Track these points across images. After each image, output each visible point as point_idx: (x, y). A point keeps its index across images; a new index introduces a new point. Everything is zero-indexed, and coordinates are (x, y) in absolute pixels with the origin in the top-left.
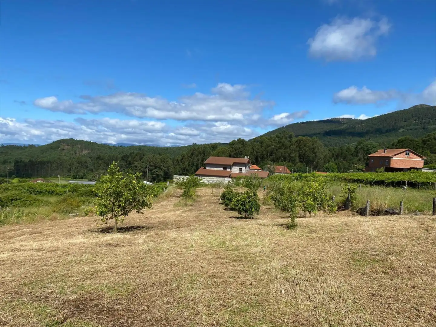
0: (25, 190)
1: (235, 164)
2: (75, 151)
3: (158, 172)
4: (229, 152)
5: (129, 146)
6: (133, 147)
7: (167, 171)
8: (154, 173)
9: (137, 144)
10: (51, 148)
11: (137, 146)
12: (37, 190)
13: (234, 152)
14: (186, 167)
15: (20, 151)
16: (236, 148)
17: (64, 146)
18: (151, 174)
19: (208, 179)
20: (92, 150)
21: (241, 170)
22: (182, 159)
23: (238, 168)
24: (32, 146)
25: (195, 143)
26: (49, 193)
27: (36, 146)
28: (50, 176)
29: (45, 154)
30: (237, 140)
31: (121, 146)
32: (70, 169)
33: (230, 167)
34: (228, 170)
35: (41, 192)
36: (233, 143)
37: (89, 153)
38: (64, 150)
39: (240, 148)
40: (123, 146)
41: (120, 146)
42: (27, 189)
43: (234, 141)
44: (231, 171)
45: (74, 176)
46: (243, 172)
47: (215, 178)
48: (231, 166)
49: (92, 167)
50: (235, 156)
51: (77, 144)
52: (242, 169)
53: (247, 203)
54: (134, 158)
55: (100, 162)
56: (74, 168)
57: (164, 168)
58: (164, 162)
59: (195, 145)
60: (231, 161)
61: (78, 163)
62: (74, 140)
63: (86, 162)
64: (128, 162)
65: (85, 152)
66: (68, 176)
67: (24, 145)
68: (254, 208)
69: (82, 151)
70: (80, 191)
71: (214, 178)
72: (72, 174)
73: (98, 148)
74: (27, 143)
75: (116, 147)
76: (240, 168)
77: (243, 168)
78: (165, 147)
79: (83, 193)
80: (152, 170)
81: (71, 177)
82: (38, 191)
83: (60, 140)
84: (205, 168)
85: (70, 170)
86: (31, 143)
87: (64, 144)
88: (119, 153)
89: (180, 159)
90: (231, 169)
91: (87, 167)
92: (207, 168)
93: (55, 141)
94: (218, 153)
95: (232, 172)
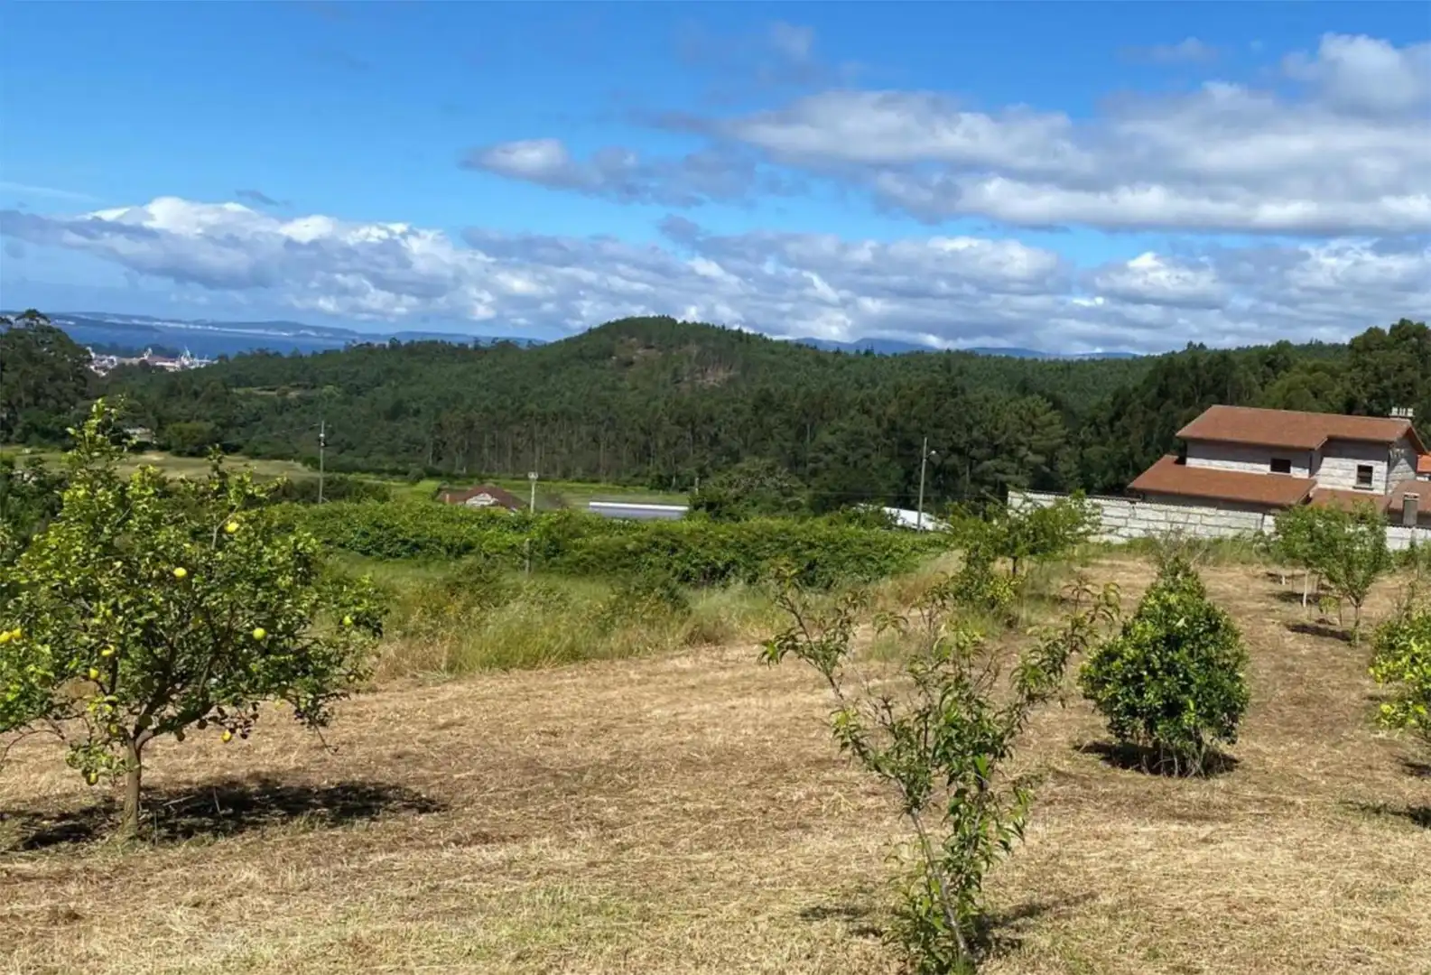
0: (355, 532)
1: (1335, 446)
2: (675, 373)
3: (1003, 472)
4: (1348, 384)
5: (899, 351)
6: (918, 359)
7: (1048, 470)
8: (987, 479)
10: (581, 357)
11: (939, 353)
12: (401, 537)
13: (1372, 388)
15: (460, 368)
16: (1382, 369)
17: (631, 347)
18: (973, 480)
19: (1173, 516)
20: (746, 367)
21: (1365, 474)
22: (1118, 416)
23: (1352, 465)
24: (505, 347)
25: (1197, 342)
27: (523, 346)
29: (552, 379)
30: (1394, 328)
31: (867, 353)
32: (646, 447)
33: (1311, 459)
34: (1298, 473)
35: (416, 546)
36: (1369, 343)
37: (730, 381)
38: (630, 363)
39: (1400, 370)
40: (876, 353)
41: (862, 352)
42: (362, 528)
43: (1374, 333)
44: (1315, 483)
45: (660, 477)
46: (1378, 486)
47: (1212, 511)
48: (1316, 457)
49: (737, 444)
51: (687, 342)
52: (1370, 469)
54: (912, 404)
55: (772, 420)
56: (661, 444)
57: (1032, 457)
58: (1034, 427)
59: (1195, 351)
61: (678, 423)
62: (674, 321)
63: (712, 420)
64: (885, 425)
65: (716, 377)
66: (636, 476)
67: (477, 340)
69: (703, 373)
71: (1205, 510)
72: (654, 468)
73: (772, 357)
74: (488, 334)
75: (846, 354)
76: (1361, 468)
77: (1379, 468)
78: (1056, 362)
80: (980, 462)
81: (649, 481)
82: (405, 542)
83: (618, 323)
84: (1182, 461)
85: (644, 454)
86: (503, 334)
87: (634, 340)
88: (857, 381)
89: (1104, 416)
90: (1313, 468)
91: (715, 440)
92: (1192, 462)
93: (595, 326)
94: (1289, 390)
95: (1320, 485)
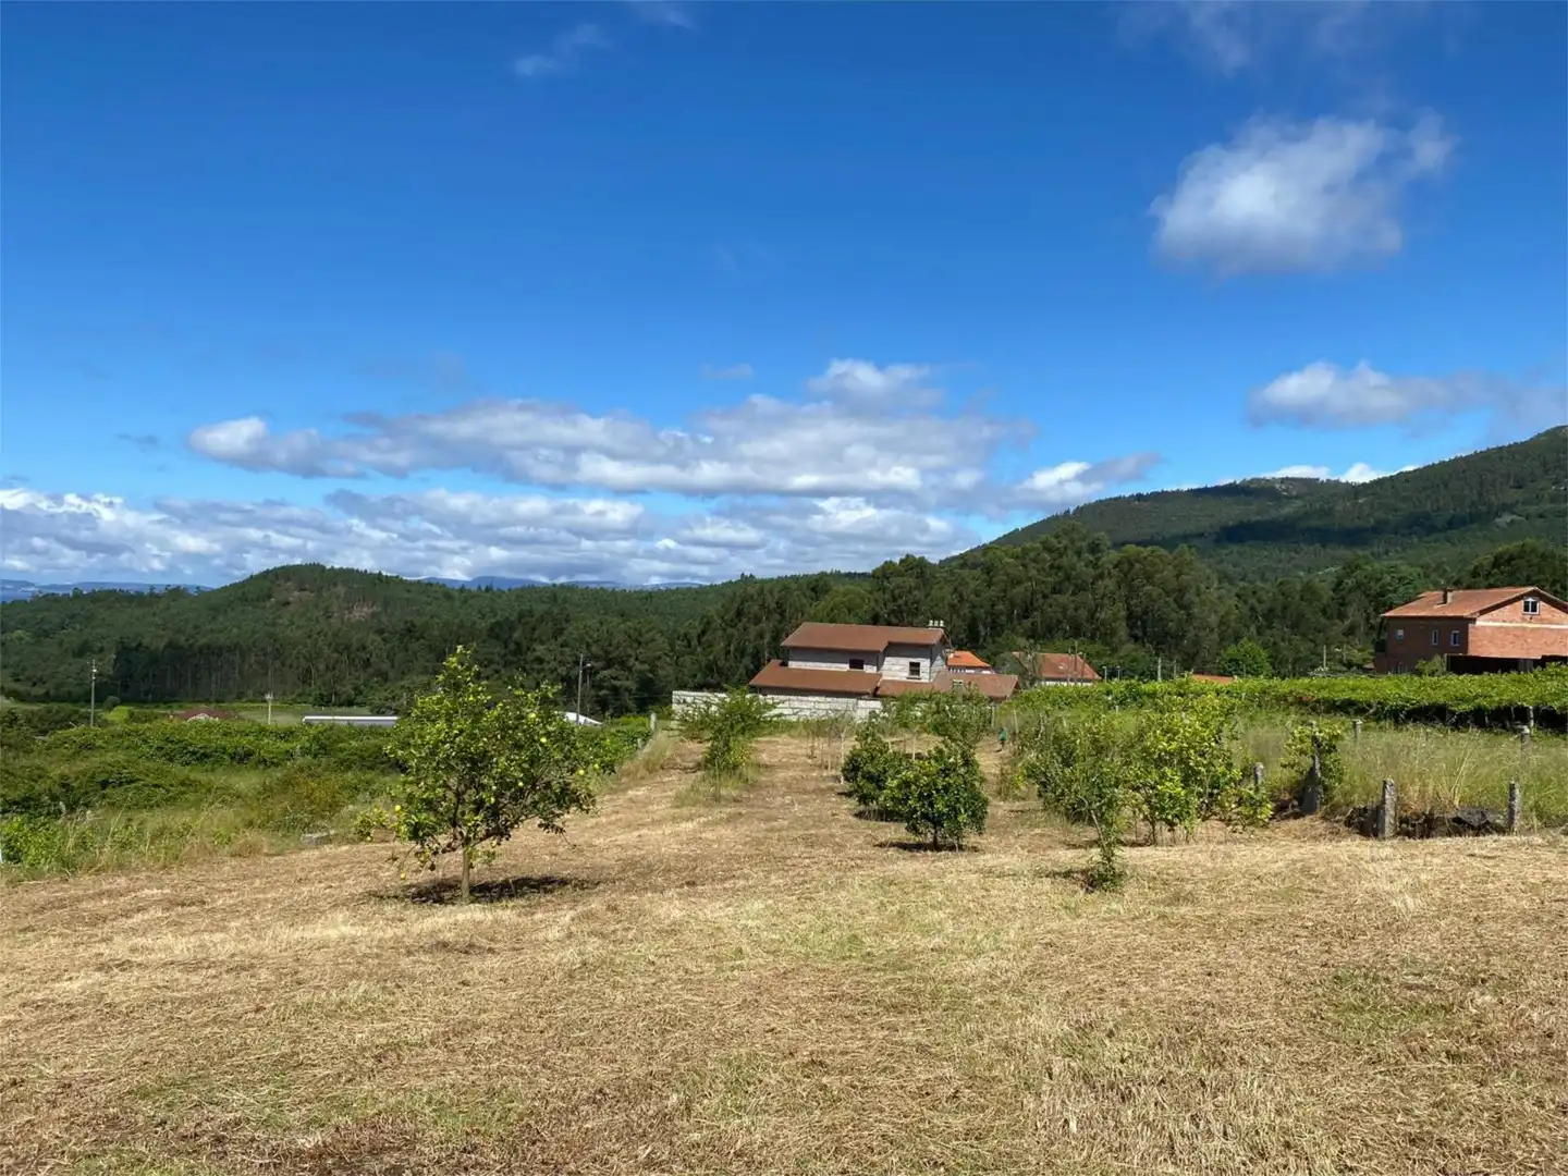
0: (151, 747)
1: (894, 649)
2: (326, 610)
3: (616, 678)
4: (872, 604)
5: (513, 587)
6: (531, 591)
7: (651, 676)
8: (605, 684)
9: (544, 580)
10: (244, 599)
11: (546, 588)
12: (191, 749)
13: (891, 606)
14: (715, 662)
15: (138, 612)
16: (897, 592)
17: (287, 590)
18: (593, 686)
19: (796, 704)
20: (386, 604)
21: (915, 668)
22: (703, 632)
23: (905, 662)
24: (176, 593)
25: (747, 574)
26: (232, 758)
27: (192, 592)
28: (239, 697)
29: (221, 619)
30: (902, 561)
31: (488, 590)
32: (309, 671)
33: (876, 658)
34: (869, 669)
35: (205, 755)
36: (885, 573)
37: (374, 615)
38: (288, 603)
39: (910, 592)
40: (495, 589)
41: (483, 588)
42: (157, 743)
43: (889, 564)
44: (881, 675)
45: (322, 696)
46: (925, 677)
47: (822, 699)
48: (880, 658)
49: (385, 666)
50: (894, 620)
51: (335, 585)
52: (918, 665)
53: (938, 791)
54: (534, 629)
55: (415, 646)
56: (322, 667)
57: (638, 666)
58: (640, 643)
59: (747, 580)
60: (877, 637)
61: (336, 650)
62: (324, 567)
63: (364, 648)
64: (512, 646)
65: (360, 613)
66: (300, 695)
67: (152, 588)
68: (966, 811)
69: (350, 610)
70: (341, 750)
71: (817, 698)
72: (314, 690)
73: (407, 595)
74: (161, 582)
75: (470, 591)
76: (912, 664)
77: (925, 663)
78: (641, 592)
79: (353, 758)
80: (597, 672)
81: (311, 699)
82: (194, 753)
83: (275, 569)
84: (784, 664)
85: (306, 678)
86: (174, 582)
87: (289, 584)
88: (480, 612)
89: (694, 633)
90: (879, 665)
91: (367, 663)
92: (793, 665)
93: (256, 573)
94: (832, 610)
95: (884, 678)
